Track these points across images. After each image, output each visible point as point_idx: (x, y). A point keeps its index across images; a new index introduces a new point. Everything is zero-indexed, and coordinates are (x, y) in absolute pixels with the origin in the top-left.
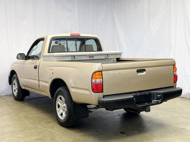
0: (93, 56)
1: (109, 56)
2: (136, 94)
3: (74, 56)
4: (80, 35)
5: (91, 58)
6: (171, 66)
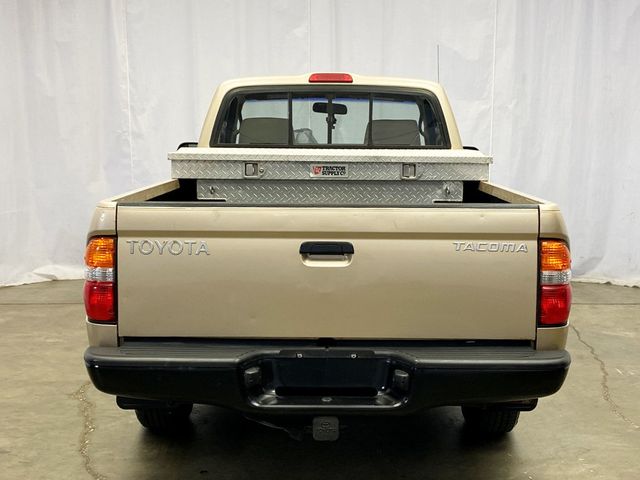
0: (343, 168)
1: (419, 170)
2: (286, 349)
3: (255, 164)
4: (351, 82)
5: (330, 177)
6: (521, 243)
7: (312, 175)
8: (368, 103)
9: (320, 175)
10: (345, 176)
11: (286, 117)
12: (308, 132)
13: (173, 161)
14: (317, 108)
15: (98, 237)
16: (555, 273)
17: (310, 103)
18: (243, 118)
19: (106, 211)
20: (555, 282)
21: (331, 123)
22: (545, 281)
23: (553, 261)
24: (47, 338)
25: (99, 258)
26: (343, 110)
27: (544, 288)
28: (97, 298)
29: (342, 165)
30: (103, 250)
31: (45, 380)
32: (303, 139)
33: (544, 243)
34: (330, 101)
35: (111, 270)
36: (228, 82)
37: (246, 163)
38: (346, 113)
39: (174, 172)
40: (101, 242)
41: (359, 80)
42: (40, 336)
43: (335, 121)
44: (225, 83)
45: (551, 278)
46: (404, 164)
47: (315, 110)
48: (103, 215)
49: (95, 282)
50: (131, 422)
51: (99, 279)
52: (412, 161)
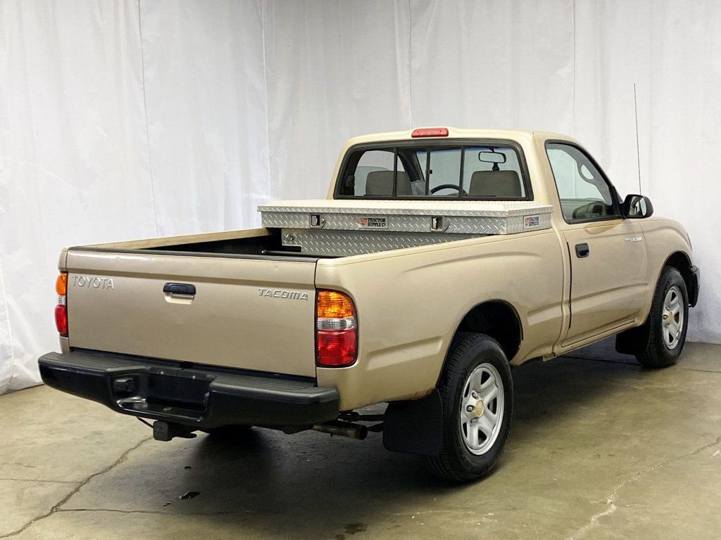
0: (384, 220)
1: (445, 222)
4: (447, 135)
5: (374, 228)
6: (303, 292)
7: (360, 226)
9: (366, 227)
10: (385, 228)
22: (319, 327)
27: (319, 332)
29: (383, 218)
33: (322, 294)
37: (312, 215)
39: (263, 222)
45: (324, 324)
46: (433, 217)
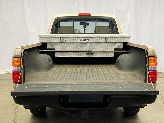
1: (110, 39)
3: (63, 38)
4: (90, 15)
5: (85, 42)
7: (80, 41)
8: (95, 22)
9: (82, 41)
10: (89, 41)
11: (72, 26)
12: (78, 30)
13: (40, 37)
14: (81, 24)
15: (16, 57)
16: (153, 67)
17: (79, 23)
18: (60, 26)
19: (18, 49)
20: (153, 69)
21: (85, 28)
23: (152, 63)
24: (6, 89)
25: (16, 64)
26: (88, 24)
27: (150, 71)
28: (16, 76)
30: (17, 62)
31: (5, 100)
32: (77, 32)
34: (85, 22)
35: (20, 67)
36: (56, 15)
37: (61, 38)
38: (89, 25)
39: (40, 41)
40: (17, 59)
41: (92, 15)
42: (4, 88)
43: (86, 27)
44: (55, 16)
45: (151, 68)
46: (106, 38)
47: (80, 24)
48: (17, 51)
49: (15, 71)
50: (28, 112)
51: (16, 70)
52: (108, 37)
